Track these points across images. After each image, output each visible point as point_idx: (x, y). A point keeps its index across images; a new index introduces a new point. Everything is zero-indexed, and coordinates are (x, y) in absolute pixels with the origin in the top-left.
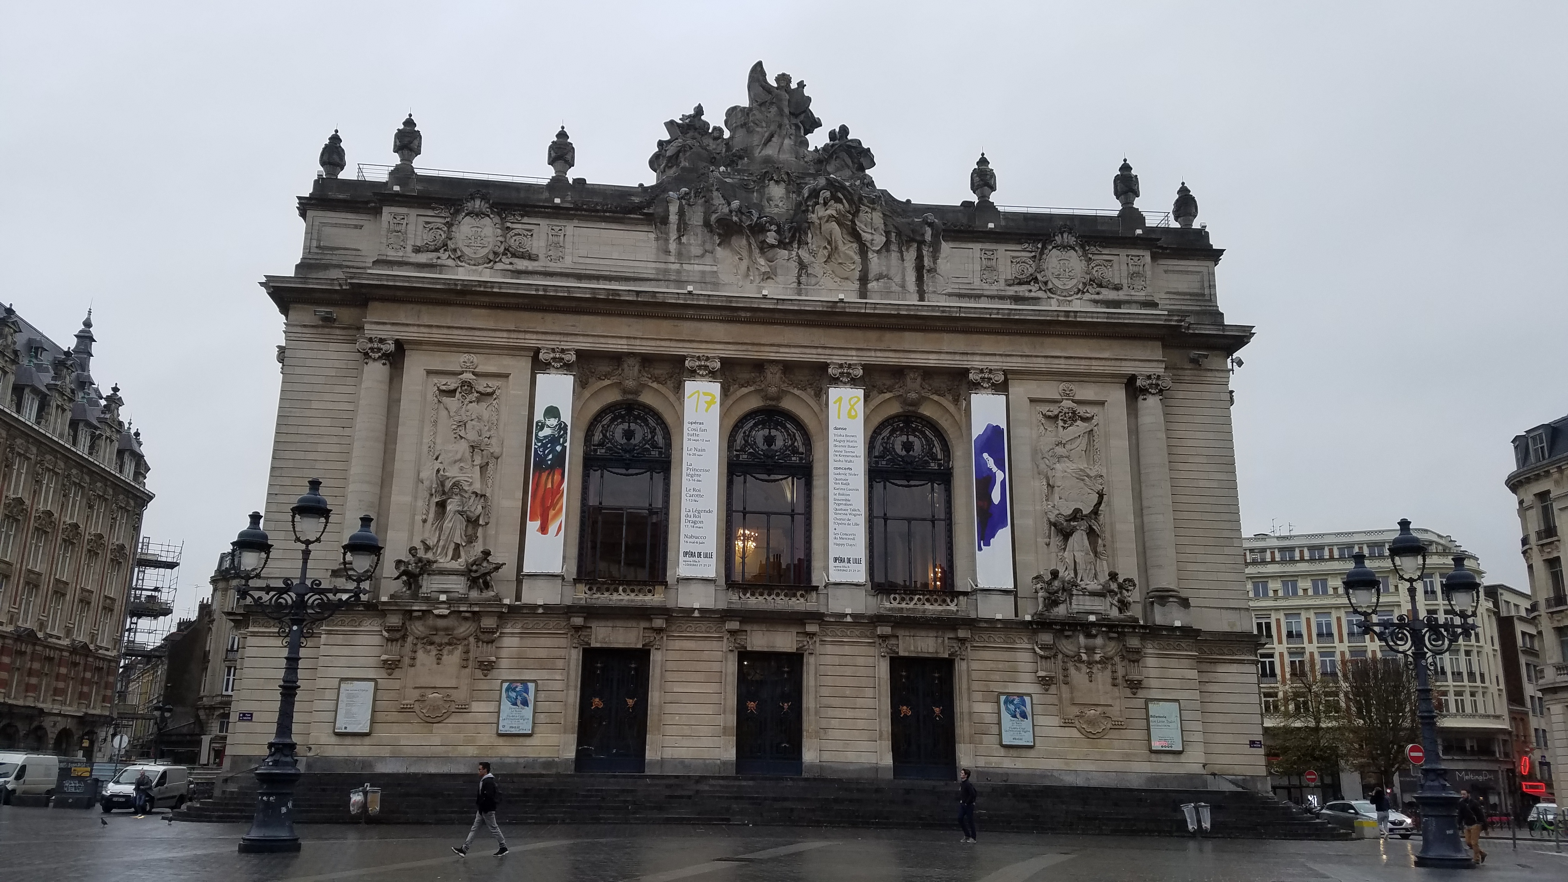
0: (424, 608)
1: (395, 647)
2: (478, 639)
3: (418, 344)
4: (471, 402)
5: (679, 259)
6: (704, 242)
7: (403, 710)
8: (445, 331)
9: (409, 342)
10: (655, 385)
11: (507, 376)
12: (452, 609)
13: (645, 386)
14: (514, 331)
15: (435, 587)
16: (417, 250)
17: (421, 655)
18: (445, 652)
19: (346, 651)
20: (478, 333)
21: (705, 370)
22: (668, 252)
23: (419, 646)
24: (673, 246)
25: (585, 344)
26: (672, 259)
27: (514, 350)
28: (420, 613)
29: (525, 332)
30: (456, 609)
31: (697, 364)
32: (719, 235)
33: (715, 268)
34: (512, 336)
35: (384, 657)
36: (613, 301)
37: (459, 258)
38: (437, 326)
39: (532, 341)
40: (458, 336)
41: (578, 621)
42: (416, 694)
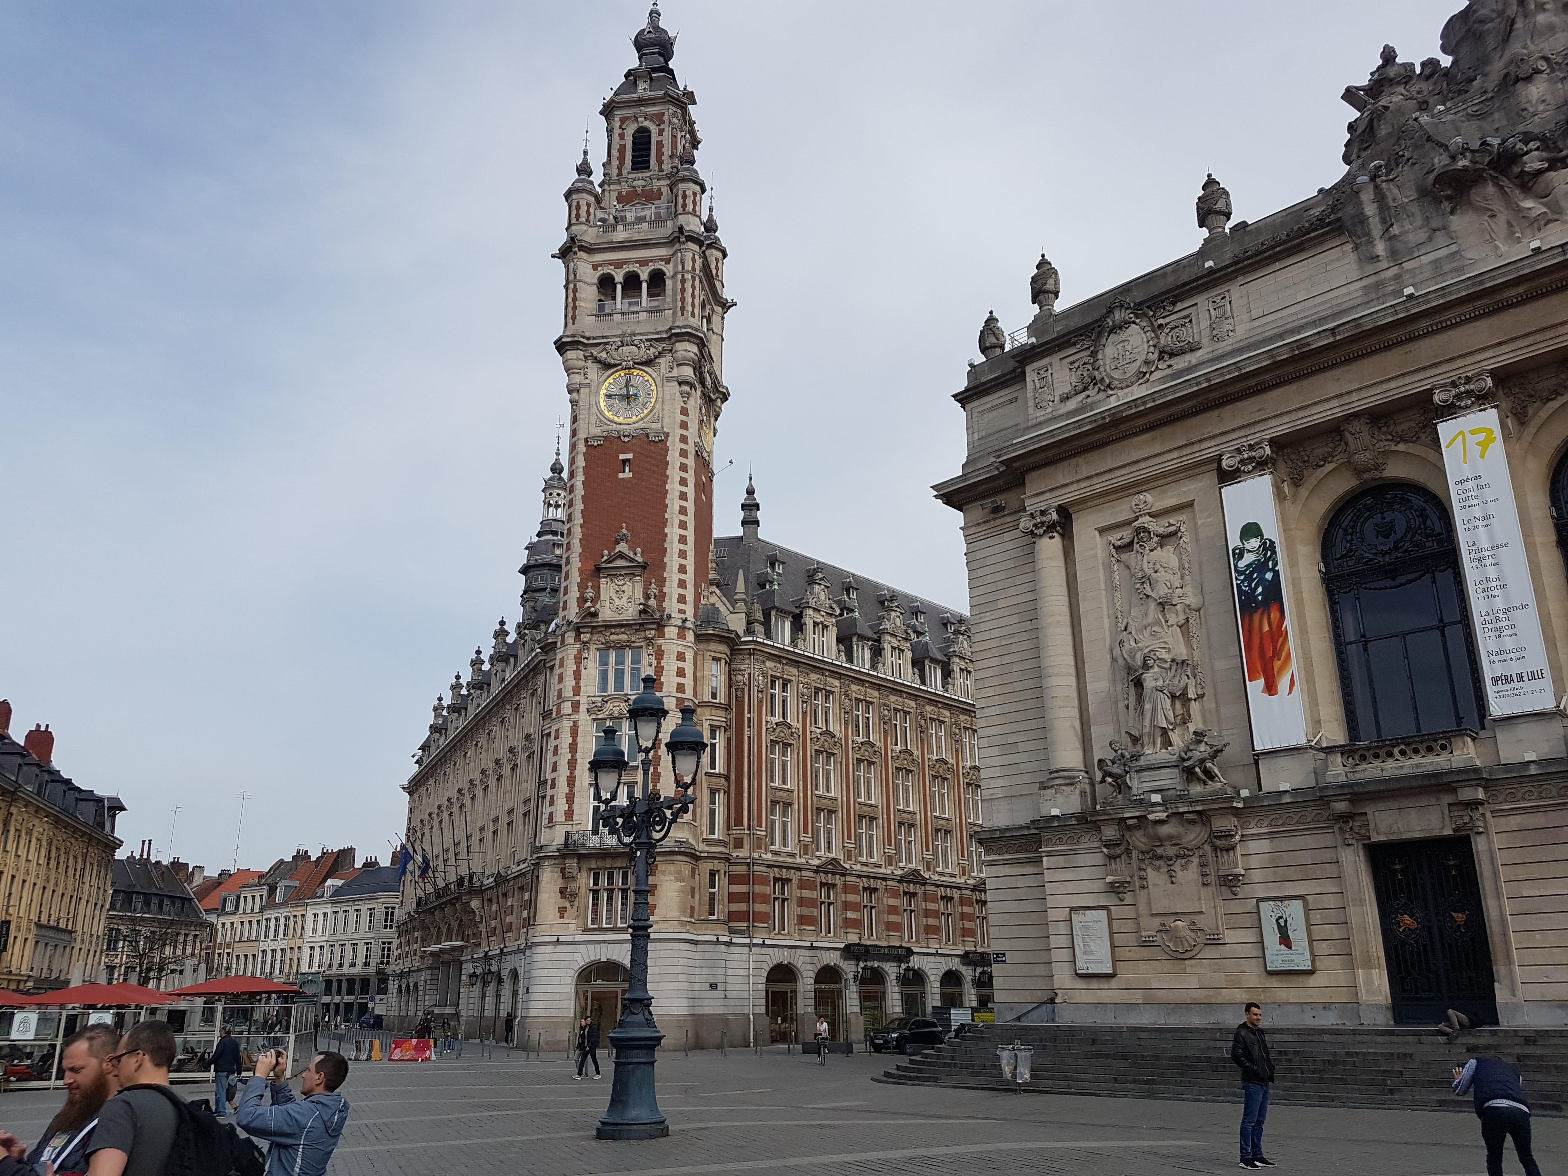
0: (1137, 814)
1: (1118, 866)
2: (1215, 848)
3: (1082, 503)
4: (1152, 550)
5: (1394, 260)
6: (1427, 219)
7: (1146, 944)
8: (1107, 477)
9: (1074, 503)
10: (1401, 447)
11: (1190, 505)
12: (1170, 811)
13: (1386, 453)
14: (1186, 445)
15: (1147, 786)
16: (1065, 398)
17: (1150, 873)
18: (1177, 867)
19: (1069, 875)
20: (1142, 465)
21: (1469, 398)
22: (1376, 258)
23: (1147, 862)
24: (1380, 248)
25: (1279, 428)
26: (1384, 265)
27: (1189, 471)
28: (1135, 821)
29: (1199, 441)
30: (1175, 811)
31: (1454, 393)
32: (1448, 198)
33: (1454, 248)
34: (1185, 453)
35: (1109, 879)
36: (1304, 356)
37: (1109, 386)
38: (1097, 475)
39: (1209, 450)
40: (1123, 477)
41: (1341, 806)
42: (1156, 922)
